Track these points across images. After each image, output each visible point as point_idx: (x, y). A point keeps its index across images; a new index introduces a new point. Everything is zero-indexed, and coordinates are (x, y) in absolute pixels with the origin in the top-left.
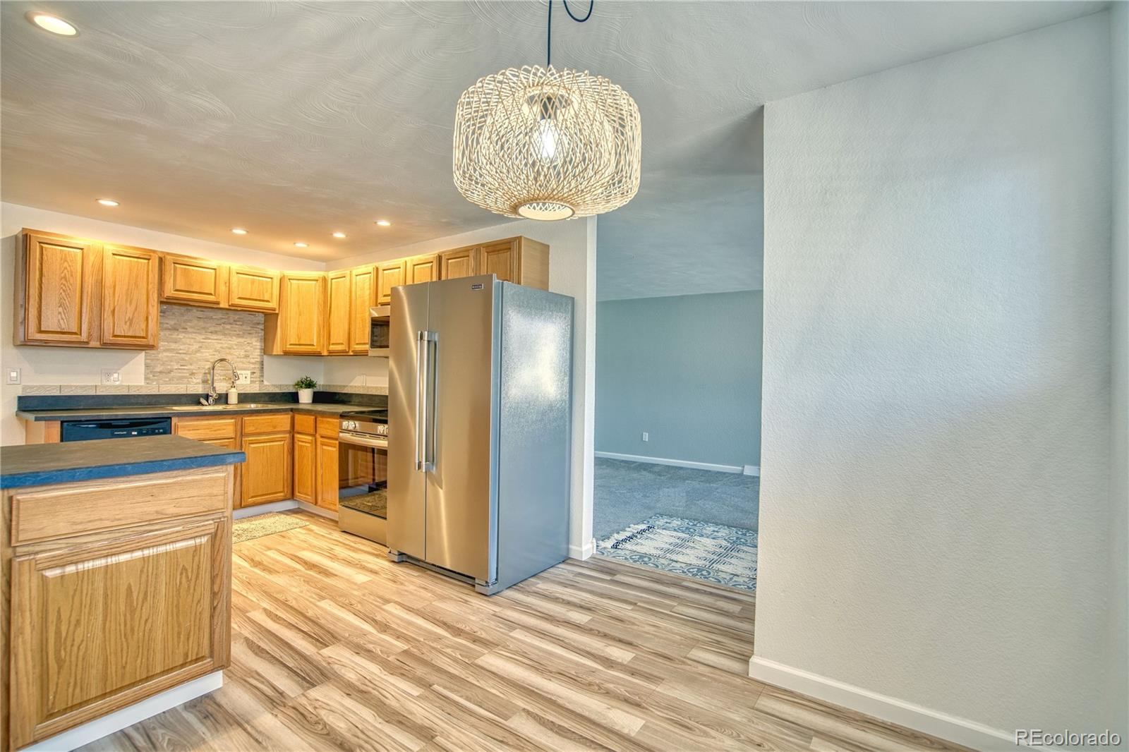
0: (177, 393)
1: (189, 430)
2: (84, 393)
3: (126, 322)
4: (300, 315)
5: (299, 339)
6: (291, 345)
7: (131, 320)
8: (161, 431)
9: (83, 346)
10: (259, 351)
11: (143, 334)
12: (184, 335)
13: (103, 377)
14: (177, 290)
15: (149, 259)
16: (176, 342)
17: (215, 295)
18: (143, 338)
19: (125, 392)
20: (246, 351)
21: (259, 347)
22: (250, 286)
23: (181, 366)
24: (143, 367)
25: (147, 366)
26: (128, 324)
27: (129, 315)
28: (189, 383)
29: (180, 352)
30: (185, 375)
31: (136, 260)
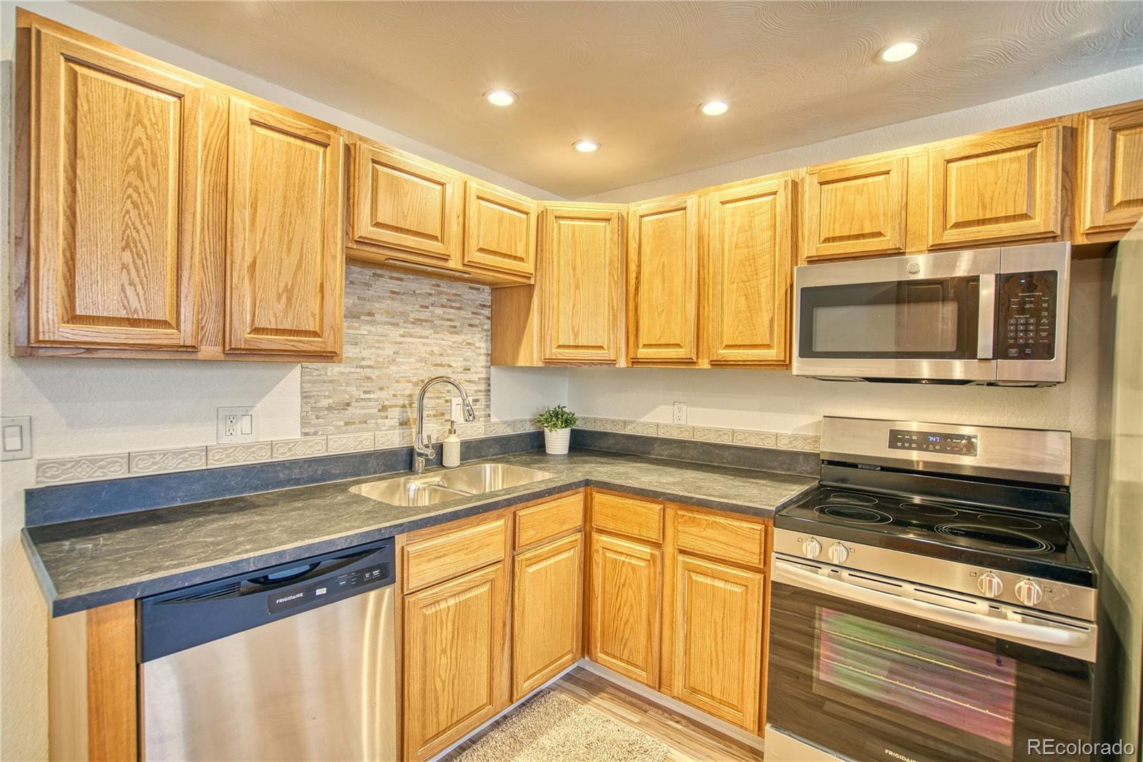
0: (359, 449)
1: (429, 560)
2: (183, 468)
3: (279, 296)
4: (577, 287)
5: (576, 335)
6: (560, 347)
7: (289, 291)
8: (376, 572)
9: (185, 353)
10: (483, 358)
11: (312, 325)
12: (368, 327)
13: (221, 427)
14: (378, 225)
15: (325, 146)
16: (356, 344)
17: (442, 242)
18: (315, 334)
19: (264, 458)
20: (465, 360)
21: (484, 351)
22: (496, 225)
23: (365, 392)
24: (297, 399)
25: (305, 396)
26: (284, 299)
27: (286, 279)
28: (378, 428)
29: (363, 363)
30: (372, 411)
31: (299, 142)
